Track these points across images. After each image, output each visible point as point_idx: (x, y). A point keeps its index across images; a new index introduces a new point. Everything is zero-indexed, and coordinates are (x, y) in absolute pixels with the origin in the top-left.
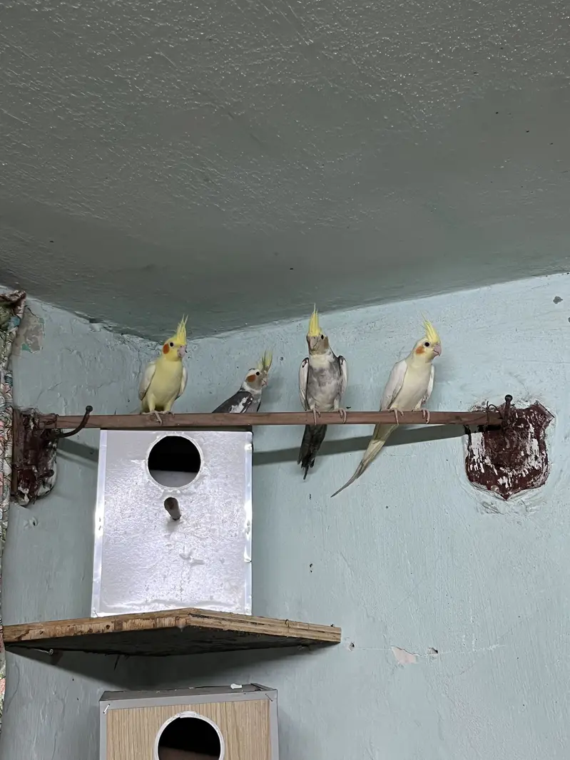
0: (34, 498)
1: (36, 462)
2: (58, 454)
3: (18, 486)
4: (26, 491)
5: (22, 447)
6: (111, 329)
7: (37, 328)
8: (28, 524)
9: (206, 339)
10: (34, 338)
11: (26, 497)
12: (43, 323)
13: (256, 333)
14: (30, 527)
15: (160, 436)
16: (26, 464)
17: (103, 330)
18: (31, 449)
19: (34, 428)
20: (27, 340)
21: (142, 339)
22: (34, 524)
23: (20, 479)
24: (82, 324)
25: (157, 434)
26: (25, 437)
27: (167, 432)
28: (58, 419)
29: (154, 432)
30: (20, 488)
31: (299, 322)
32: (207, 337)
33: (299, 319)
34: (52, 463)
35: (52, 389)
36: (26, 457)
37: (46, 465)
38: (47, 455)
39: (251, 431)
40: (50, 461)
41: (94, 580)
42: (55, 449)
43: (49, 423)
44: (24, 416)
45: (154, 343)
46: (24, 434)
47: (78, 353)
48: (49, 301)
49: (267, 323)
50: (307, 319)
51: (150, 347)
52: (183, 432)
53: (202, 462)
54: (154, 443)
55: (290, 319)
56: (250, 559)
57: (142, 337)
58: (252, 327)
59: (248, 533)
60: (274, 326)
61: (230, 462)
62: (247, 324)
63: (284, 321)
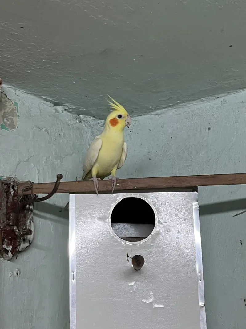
0: (16, 252)
1: (17, 223)
2: (35, 214)
3: (3, 244)
4: (10, 248)
5: (5, 211)
6: (71, 110)
7: (13, 110)
8: (12, 275)
9: (144, 116)
10: (11, 118)
11: (10, 253)
12: (17, 106)
13: (186, 109)
14: (14, 277)
15: (120, 197)
16: (8, 225)
17: (65, 112)
18: (12, 212)
19: (14, 193)
20: (5, 120)
21: (95, 119)
22: (18, 274)
23: (4, 238)
24: (47, 107)
25: (118, 196)
26: (7, 202)
27: (125, 194)
28: (34, 186)
29: (115, 195)
30: (5, 246)
31: (224, 98)
32: (145, 115)
33: (223, 95)
34: (30, 222)
35: (27, 161)
36: (9, 219)
37: (25, 224)
38: (25, 216)
39: (197, 191)
40: (28, 221)
41: (71, 326)
42: (32, 211)
43: (26, 190)
44: (5, 184)
45: (103, 121)
46: (6, 200)
47: (46, 130)
48: (21, 88)
49: (197, 99)
50: (231, 95)
51: (100, 125)
52: (139, 194)
53: (156, 219)
54: (115, 204)
55: (216, 96)
56: (204, 304)
57: (94, 117)
58: (182, 104)
59: (200, 280)
60: (201, 102)
61: (180, 218)
62: (179, 102)
63: (210, 98)
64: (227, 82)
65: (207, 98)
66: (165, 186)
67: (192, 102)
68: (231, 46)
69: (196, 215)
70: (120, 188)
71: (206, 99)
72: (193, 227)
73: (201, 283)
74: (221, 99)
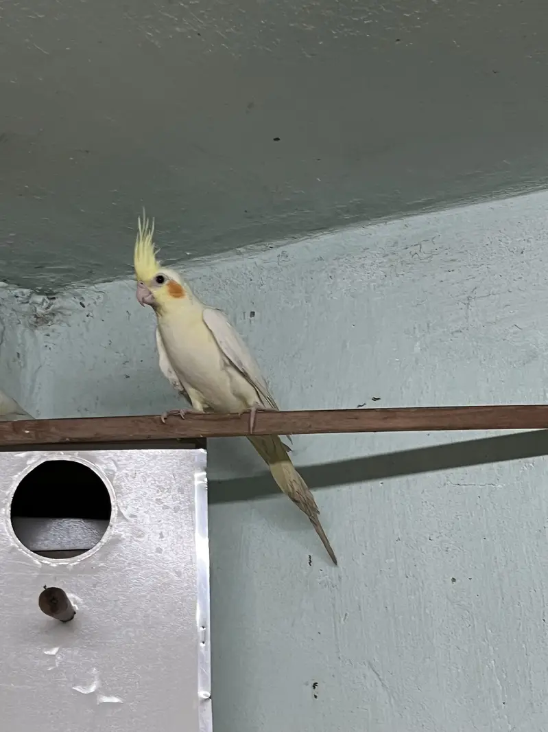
9: (117, 283)
13: (205, 271)
15: (35, 459)
21: (6, 285)
25: (29, 457)
27: (45, 453)
29: (22, 454)
31: (282, 248)
32: (119, 279)
33: (282, 243)
39: (205, 448)
45: (25, 291)
49: (227, 250)
50: (296, 242)
51: (20, 299)
52: (77, 453)
53: (113, 508)
54: (22, 474)
55: (265, 243)
56: (209, 695)
57: (4, 281)
58: (197, 259)
59: (203, 643)
60: (237, 257)
61: (166, 507)
62: (188, 253)
63: (256, 247)
64: (284, 216)
65: (248, 247)
66: (131, 436)
67: (217, 255)
68: (277, 139)
69: (200, 500)
70: (33, 440)
71: (246, 249)
72: (193, 525)
73: (205, 649)
74: (278, 251)
